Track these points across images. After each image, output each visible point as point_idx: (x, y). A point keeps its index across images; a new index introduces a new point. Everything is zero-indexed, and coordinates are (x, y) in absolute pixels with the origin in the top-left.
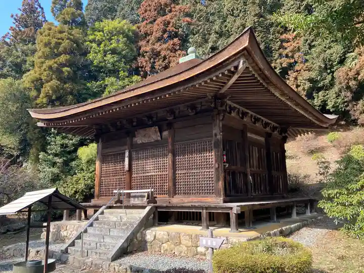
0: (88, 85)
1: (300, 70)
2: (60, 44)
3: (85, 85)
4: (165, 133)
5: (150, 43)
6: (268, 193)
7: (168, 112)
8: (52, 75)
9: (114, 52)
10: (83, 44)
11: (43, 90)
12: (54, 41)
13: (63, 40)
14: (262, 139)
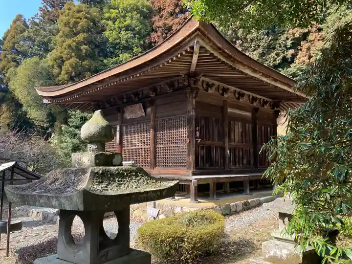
0: (105, 61)
1: (314, 40)
2: (78, 23)
3: (102, 61)
4: (149, 110)
5: (163, 17)
6: (252, 167)
7: (151, 89)
8: (71, 53)
9: (127, 28)
10: (99, 22)
11: (63, 68)
12: (72, 20)
13: (81, 19)
14: (249, 114)
